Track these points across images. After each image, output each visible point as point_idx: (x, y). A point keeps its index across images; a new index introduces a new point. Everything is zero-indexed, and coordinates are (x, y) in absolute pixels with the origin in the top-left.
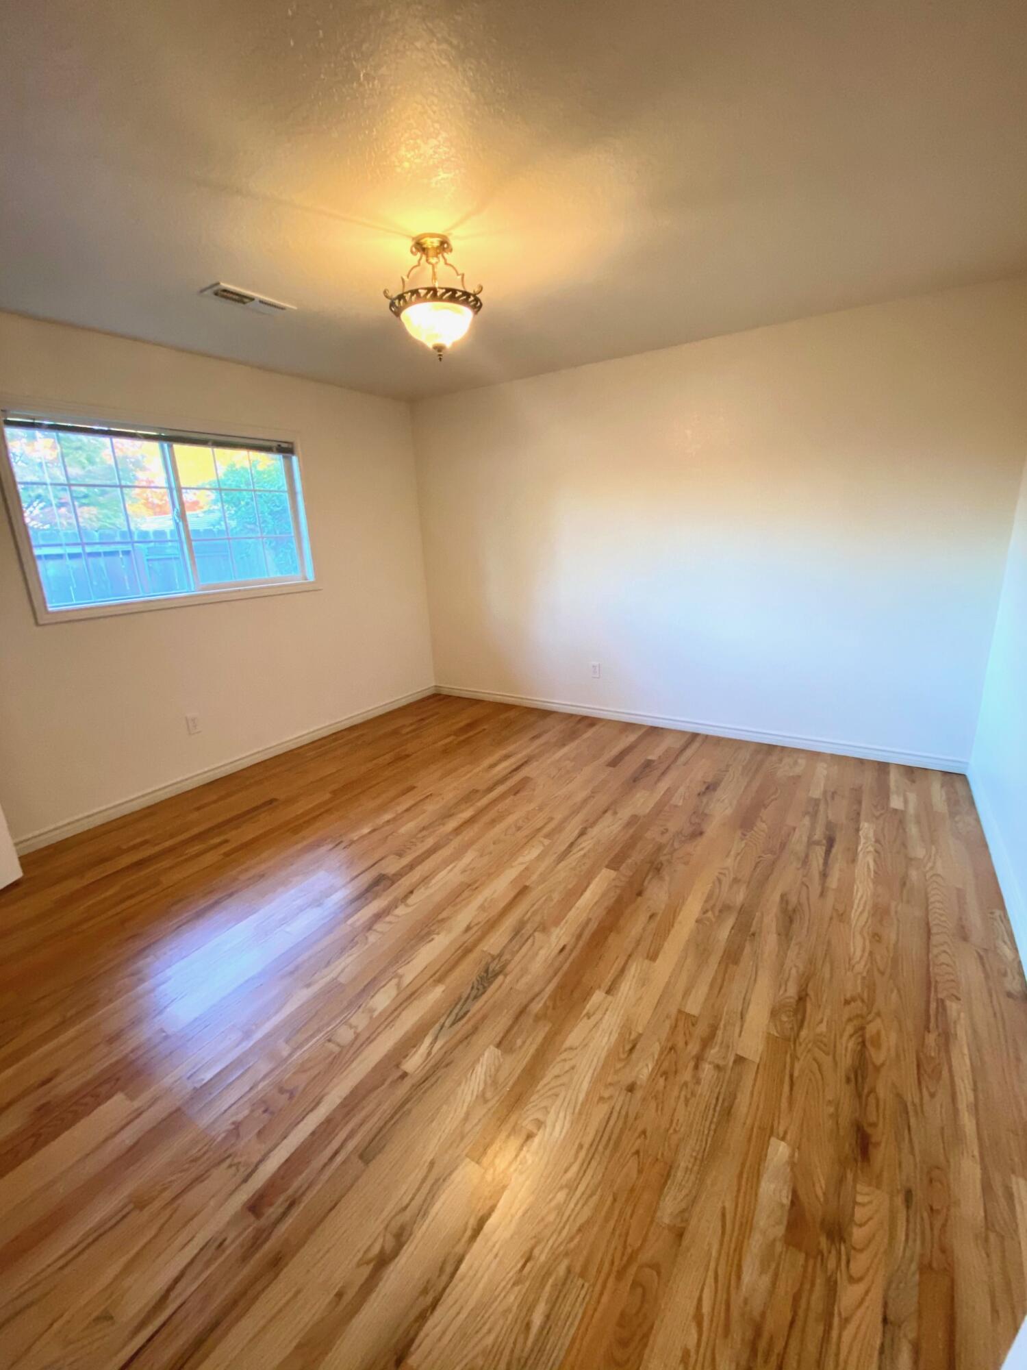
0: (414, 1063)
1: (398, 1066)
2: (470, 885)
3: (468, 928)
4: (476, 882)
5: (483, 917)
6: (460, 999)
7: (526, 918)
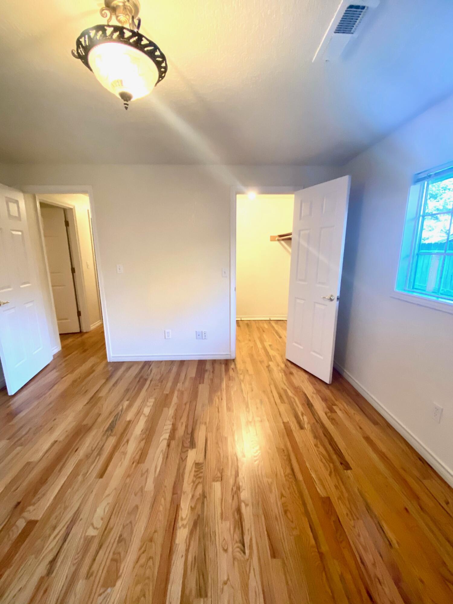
0: (126, 403)
1: (130, 401)
2: (138, 463)
3: (128, 441)
4: (136, 466)
5: (122, 449)
6: (119, 420)
7: (98, 458)
